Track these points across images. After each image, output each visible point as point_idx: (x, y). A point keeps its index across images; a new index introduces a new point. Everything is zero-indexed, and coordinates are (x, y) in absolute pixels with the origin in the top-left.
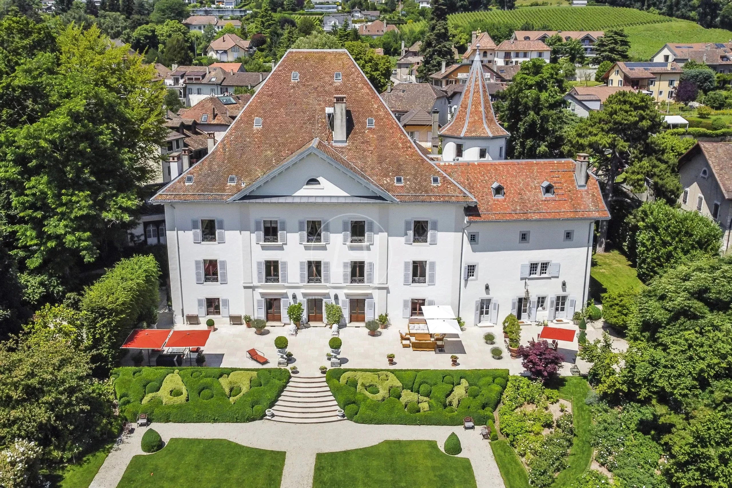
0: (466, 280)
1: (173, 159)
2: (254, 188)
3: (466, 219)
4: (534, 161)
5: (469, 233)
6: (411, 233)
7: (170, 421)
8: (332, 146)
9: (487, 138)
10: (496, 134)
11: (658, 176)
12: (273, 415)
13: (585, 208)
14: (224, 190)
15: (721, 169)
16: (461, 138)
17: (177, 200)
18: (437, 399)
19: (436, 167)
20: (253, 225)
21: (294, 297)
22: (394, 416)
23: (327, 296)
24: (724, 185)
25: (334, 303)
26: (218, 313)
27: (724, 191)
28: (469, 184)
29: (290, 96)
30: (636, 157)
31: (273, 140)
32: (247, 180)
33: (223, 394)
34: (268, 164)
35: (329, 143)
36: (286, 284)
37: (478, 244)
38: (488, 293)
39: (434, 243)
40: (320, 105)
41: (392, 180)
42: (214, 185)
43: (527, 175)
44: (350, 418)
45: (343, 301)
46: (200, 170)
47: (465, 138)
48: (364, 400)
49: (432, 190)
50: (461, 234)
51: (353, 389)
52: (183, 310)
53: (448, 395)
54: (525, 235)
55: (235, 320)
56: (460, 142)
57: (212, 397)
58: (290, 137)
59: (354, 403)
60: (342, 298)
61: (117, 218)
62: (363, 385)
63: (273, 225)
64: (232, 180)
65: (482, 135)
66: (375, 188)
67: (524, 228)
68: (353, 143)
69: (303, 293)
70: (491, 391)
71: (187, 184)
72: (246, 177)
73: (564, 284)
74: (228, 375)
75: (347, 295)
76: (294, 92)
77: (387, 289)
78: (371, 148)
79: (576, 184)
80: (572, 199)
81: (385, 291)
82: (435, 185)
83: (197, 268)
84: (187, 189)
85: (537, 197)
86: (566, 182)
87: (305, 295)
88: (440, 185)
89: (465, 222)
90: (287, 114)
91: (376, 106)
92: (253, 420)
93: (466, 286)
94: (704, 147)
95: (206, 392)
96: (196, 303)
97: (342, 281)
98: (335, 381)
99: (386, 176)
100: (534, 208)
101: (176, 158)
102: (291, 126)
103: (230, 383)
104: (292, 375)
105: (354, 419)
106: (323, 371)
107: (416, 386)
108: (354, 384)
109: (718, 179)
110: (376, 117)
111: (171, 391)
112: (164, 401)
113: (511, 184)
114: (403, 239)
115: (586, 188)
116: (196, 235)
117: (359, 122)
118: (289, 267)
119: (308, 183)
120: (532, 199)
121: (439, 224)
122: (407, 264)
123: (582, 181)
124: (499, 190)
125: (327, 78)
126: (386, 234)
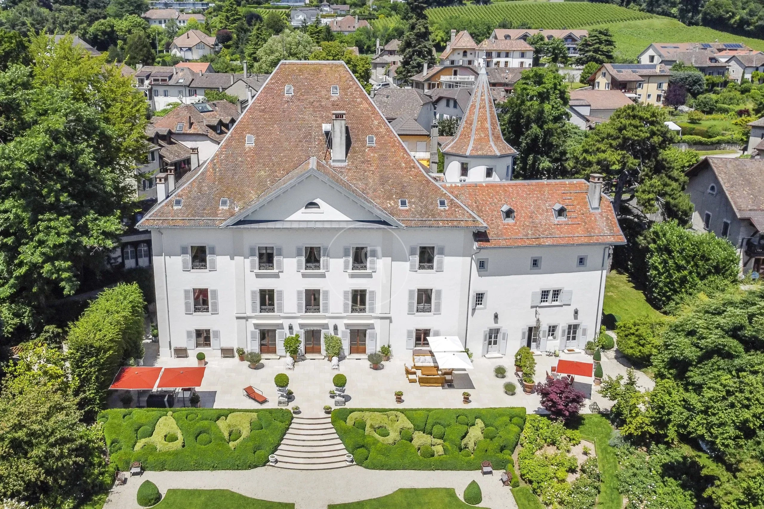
0: (474, 310)
1: (160, 181)
2: (249, 212)
3: (476, 245)
4: (545, 182)
5: (478, 259)
6: (416, 258)
7: (165, 469)
8: (330, 166)
9: (495, 157)
10: (504, 152)
11: (670, 195)
12: (276, 461)
13: (600, 232)
14: (217, 215)
15: (732, 186)
16: (466, 157)
17: (165, 225)
18: (452, 442)
19: (442, 189)
20: (247, 251)
21: (291, 328)
22: (406, 461)
23: (326, 326)
24: (735, 203)
25: (333, 334)
26: (209, 345)
27: (736, 210)
28: (477, 207)
29: (284, 112)
30: (646, 175)
31: (267, 160)
32: (241, 203)
33: (223, 439)
34: (262, 186)
35: (327, 162)
36: (282, 315)
37: (486, 270)
38: (496, 322)
39: (440, 270)
40: (316, 121)
41: (396, 203)
42: (204, 209)
43: (538, 197)
44: (360, 464)
45: (343, 332)
46: (190, 192)
47: (471, 157)
48: (374, 444)
49: (439, 214)
50: (470, 258)
51: (361, 431)
52: (170, 342)
53: (464, 437)
54: (536, 260)
55: (227, 353)
56: (464, 160)
57: (211, 442)
58: (285, 156)
59: (363, 446)
60: (341, 328)
61: (100, 245)
62: (372, 426)
63: (269, 251)
64: (224, 203)
65: (489, 153)
66: (379, 212)
67: (536, 253)
68: (353, 162)
69: (300, 324)
70: (509, 432)
71: (175, 208)
72: (239, 200)
73: (576, 312)
74: (226, 416)
75: (347, 326)
76: (288, 107)
77: (390, 318)
78: (372, 168)
79: (589, 206)
80: (586, 223)
81: (388, 320)
82: (442, 208)
83: (187, 297)
84: (176, 213)
85: (549, 220)
86: (578, 204)
87: (302, 326)
88: (447, 208)
89: (475, 248)
90: (281, 131)
91: (376, 122)
92: (256, 466)
93: (473, 315)
94: (713, 162)
95: (203, 436)
96: (185, 335)
97: (342, 310)
98: (342, 423)
99: (390, 198)
100: (546, 233)
101: (163, 180)
102: (286, 144)
103: (229, 426)
104: (294, 415)
105: (364, 465)
106: (328, 411)
107: (428, 427)
108: (363, 426)
109: (729, 197)
110: (376, 135)
111: (166, 436)
112: (158, 447)
113: (522, 207)
114: (406, 265)
115: (600, 211)
116: (184, 262)
117: (358, 140)
118: (285, 296)
119: (307, 207)
120: (543, 222)
121: (446, 251)
122: (411, 292)
123: (595, 204)
124: (509, 213)
125: (324, 93)
126: (390, 259)
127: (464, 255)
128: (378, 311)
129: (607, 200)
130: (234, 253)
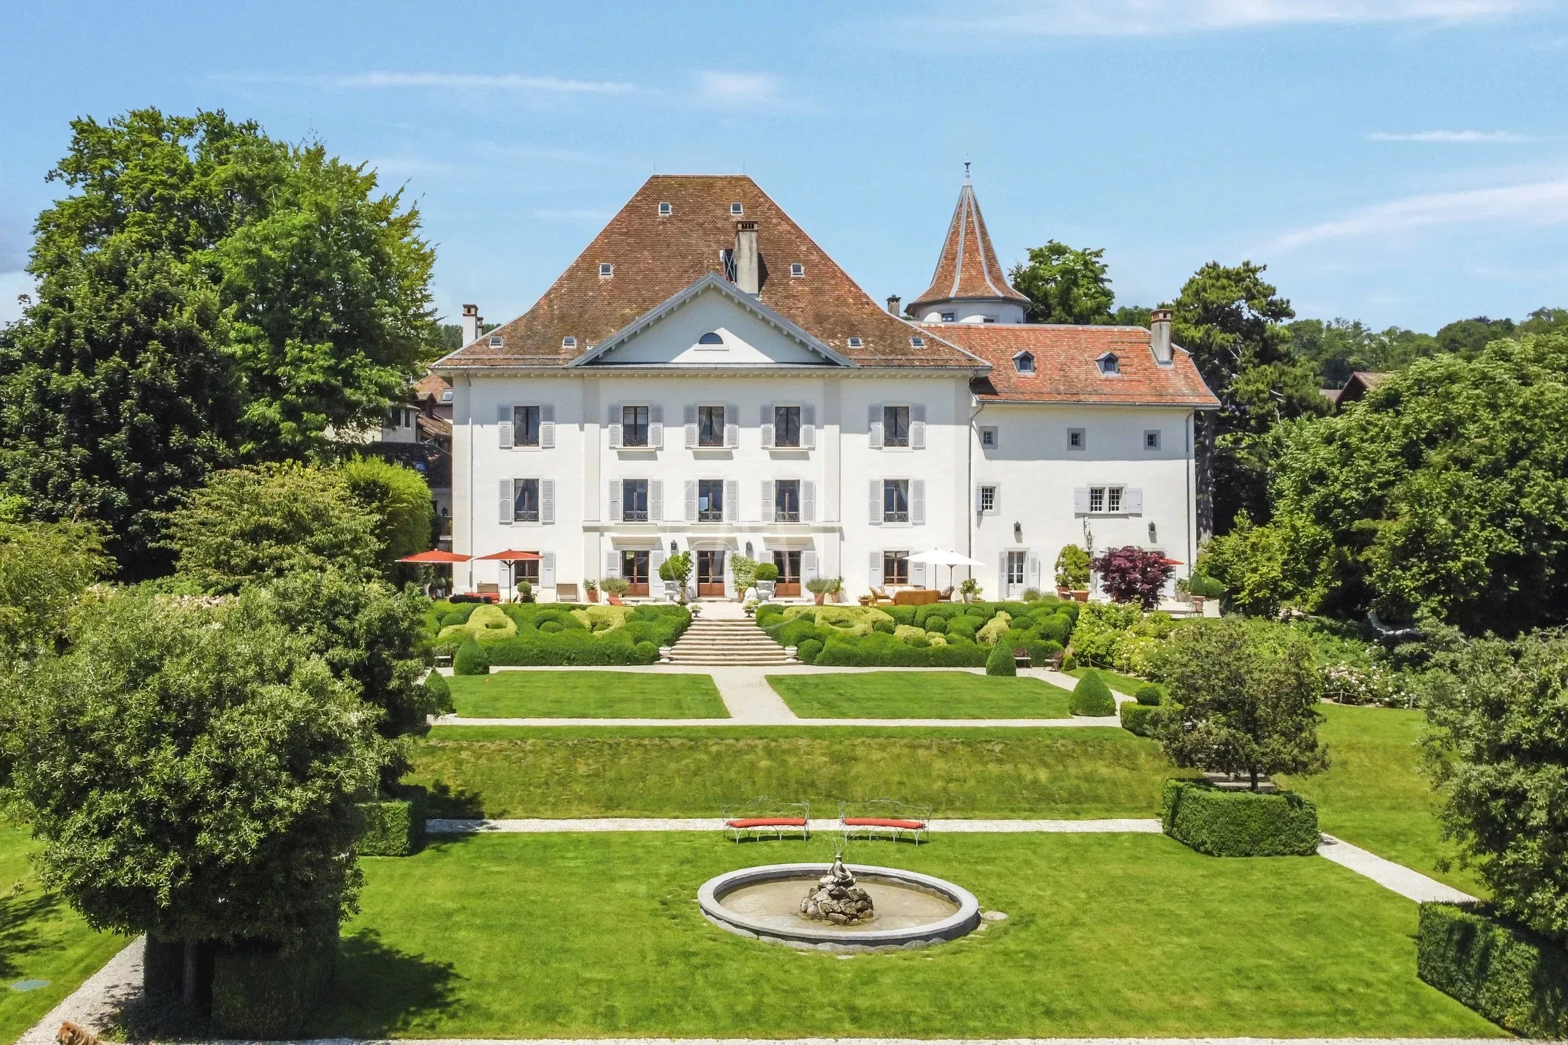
0: (980, 514)
2: (604, 350)
3: (975, 399)
4: (1080, 327)
5: (981, 428)
6: (880, 428)
9: (996, 300)
10: (1009, 296)
12: (671, 659)
13: (1175, 391)
14: (559, 354)
16: (950, 301)
17: (478, 365)
19: (915, 327)
20: (604, 414)
21: (674, 547)
23: (733, 544)
25: (745, 556)
26: (535, 581)
29: (658, 235)
31: (633, 294)
32: (595, 341)
33: (582, 627)
36: (660, 524)
37: (996, 448)
38: (1019, 540)
39: (920, 446)
40: (710, 246)
41: (842, 342)
42: (538, 349)
45: (761, 555)
46: (514, 331)
48: (831, 634)
49: (913, 353)
50: (967, 427)
51: (807, 622)
52: (471, 574)
54: (1076, 435)
55: (567, 591)
56: (948, 309)
57: (562, 630)
60: (760, 548)
62: (825, 619)
64: (570, 342)
65: (986, 295)
66: (818, 342)
67: (1076, 420)
68: (770, 297)
69: (689, 539)
71: (492, 348)
72: (593, 339)
73: (1152, 528)
75: (769, 544)
76: (665, 229)
77: (840, 530)
78: (802, 305)
79: (1154, 360)
80: (1152, 381)
81: (838, 535)
82: (917, 346)
83: (503, 494)
84: (494, 353)
85: (1092, 374)
86: (1136, 356)
87: (691, 541)
88: (925, 347)
89: (974, 404)
90: (654, 259)
91: (804, 248)
92: (638, 661)
93: (979, 525)
95: (550, 624)
97: (759, 518)
98: (776, 615)
99: (833, 337)
100: (1088, 388)
102: (662, 275)
103: (591, 615)
104: (695, 618)
105: (816, 660)
106: (750, 609)
108: (810, 618)
110: (805, 263)
111: (487, 625)
112: (477, 635)
113: (1045, 356)
114: (865, 438)
115: (1172, 367)
116: (503, 434)
117: (777, 269)
118: (666, 489)
119: (701, 342)
120: (1083, 377)
121: (929, 414)
122: (873, 484)
123: (1165, 356)
124: (1025, 361)
125: (719, 212)
126: (837, 427)
127: (958, 422)
128: (821, 518)
129: (1182, 354)
130: (585, 418)
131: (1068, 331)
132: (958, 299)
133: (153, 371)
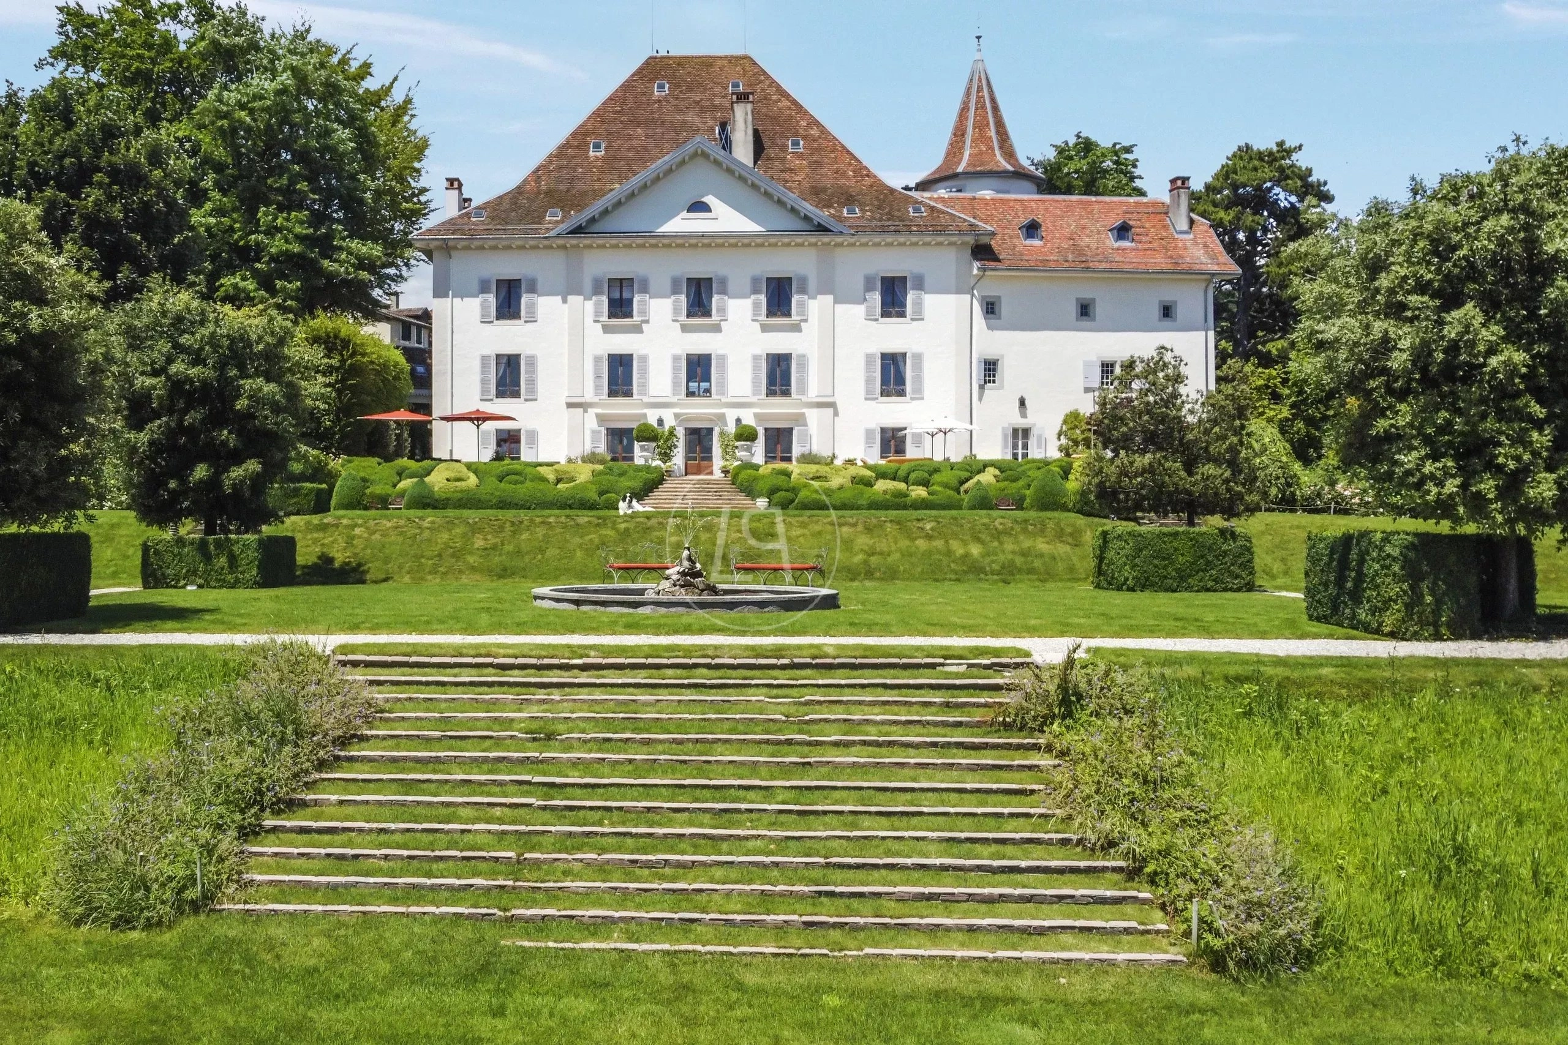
0: (982, 387)
2: (596, 211)
3: (976, 265)
5: (983, 298)
6: (876, 297)
13: (1192, 259)
14: (541, 224)
16: (957, 176)
17: (457, 235)
19: (916, 197)
20: (588, 285)
21: (661, 425)
23: (721, 421)
26: (518, 459)
29: (652, 113)
31: (624, 170)
36: (646, 399)
37: (999, 318)
38: (1024, 415)
39: (918, 317)
41: (838, 211)
42: (521, 220)
43: (1082, 216)
46: (498, 205)
47: (965, 174)
49: (911, 220)
50: (969, 297)
52: (451, 451)
54: (1085, 305)
56: (954, 185)
64: (554, 213)
65: (996, 169)
66: (810, 208)
67: (1084, 293)
68: (766, 172)
69: (676, 417)
71: (474, 219)
75: (761, 421)
76: (660, 107)
77: (834, 405)
78: (798, 178)
79: (1172, 231)
80: (1168, 250)
81: (830, 411)
82: (916, 215)
83: (484, 369)
84: (475, 224)
85: (1104, 243)
86: (1153, 227)
87: (680, 419)
88: (924, 215)
89: (975, 272)
90: (647, 136)
91: (803, 123)
93: (980, 399)
97: (750, 393)
100: (1099, 257)
102: (655, 151)
110: (805, 138)
113: (1054, 226)
114: (860, 310)
115: (1191, 236)
116: (484, 307)
117: (774, 144)
118: (652, 365)
119: (690, 209)
120: (1094, 246)
121: (928, 282)
122: (869, 357)
123: (1183, 225)
124: (1032, 229)
125: (717, 90)
126: (830, 298)
127: (959, 291)
128: (814, 391)
129: (1203, 224)
130: (567, 291)
131: (1080, 202)
132: (967, 175)
133: (96, 203)
